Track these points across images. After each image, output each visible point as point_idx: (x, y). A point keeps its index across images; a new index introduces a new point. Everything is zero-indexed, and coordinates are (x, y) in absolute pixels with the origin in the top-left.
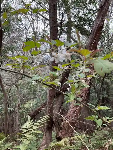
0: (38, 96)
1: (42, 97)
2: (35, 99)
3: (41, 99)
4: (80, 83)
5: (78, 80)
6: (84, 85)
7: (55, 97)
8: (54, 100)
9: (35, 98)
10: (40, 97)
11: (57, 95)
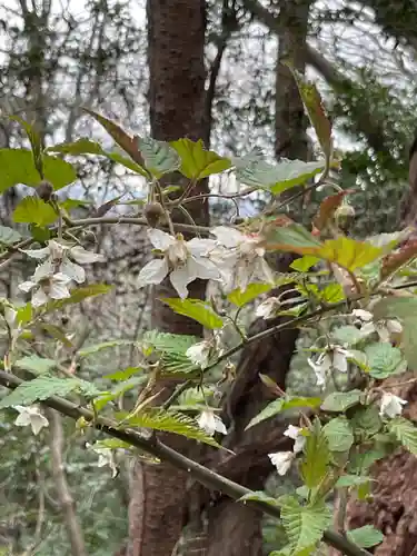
0: (57, 513)
1: (88, 522)
2: (32, 533)
3: (79, 538)
4: (368, 416)
5: (354, 397)
6: (394, 436)
7: (186, 519)
8: (181, 541)
9: (32, 525)
10: (75, 523)
11: (203, 507)
